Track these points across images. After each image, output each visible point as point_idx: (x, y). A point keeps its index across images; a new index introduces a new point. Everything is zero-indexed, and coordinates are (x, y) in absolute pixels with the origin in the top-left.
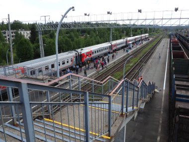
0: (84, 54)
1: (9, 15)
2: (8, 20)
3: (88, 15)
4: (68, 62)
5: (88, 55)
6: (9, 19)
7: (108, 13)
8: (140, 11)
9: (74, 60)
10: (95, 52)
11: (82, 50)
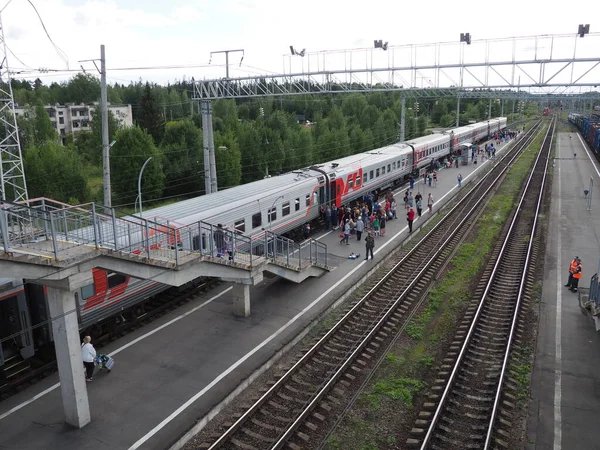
0: (341, 180)
1: (103, 47)
2: (99, 64)
3: (302, 54)
4: (297, 207)
5: (352, 185)
6: (103, 61)
7: (378, 44)
8: (466, 38)
9: (315, 201)
10: (372, 173)
11: (335, 166)
